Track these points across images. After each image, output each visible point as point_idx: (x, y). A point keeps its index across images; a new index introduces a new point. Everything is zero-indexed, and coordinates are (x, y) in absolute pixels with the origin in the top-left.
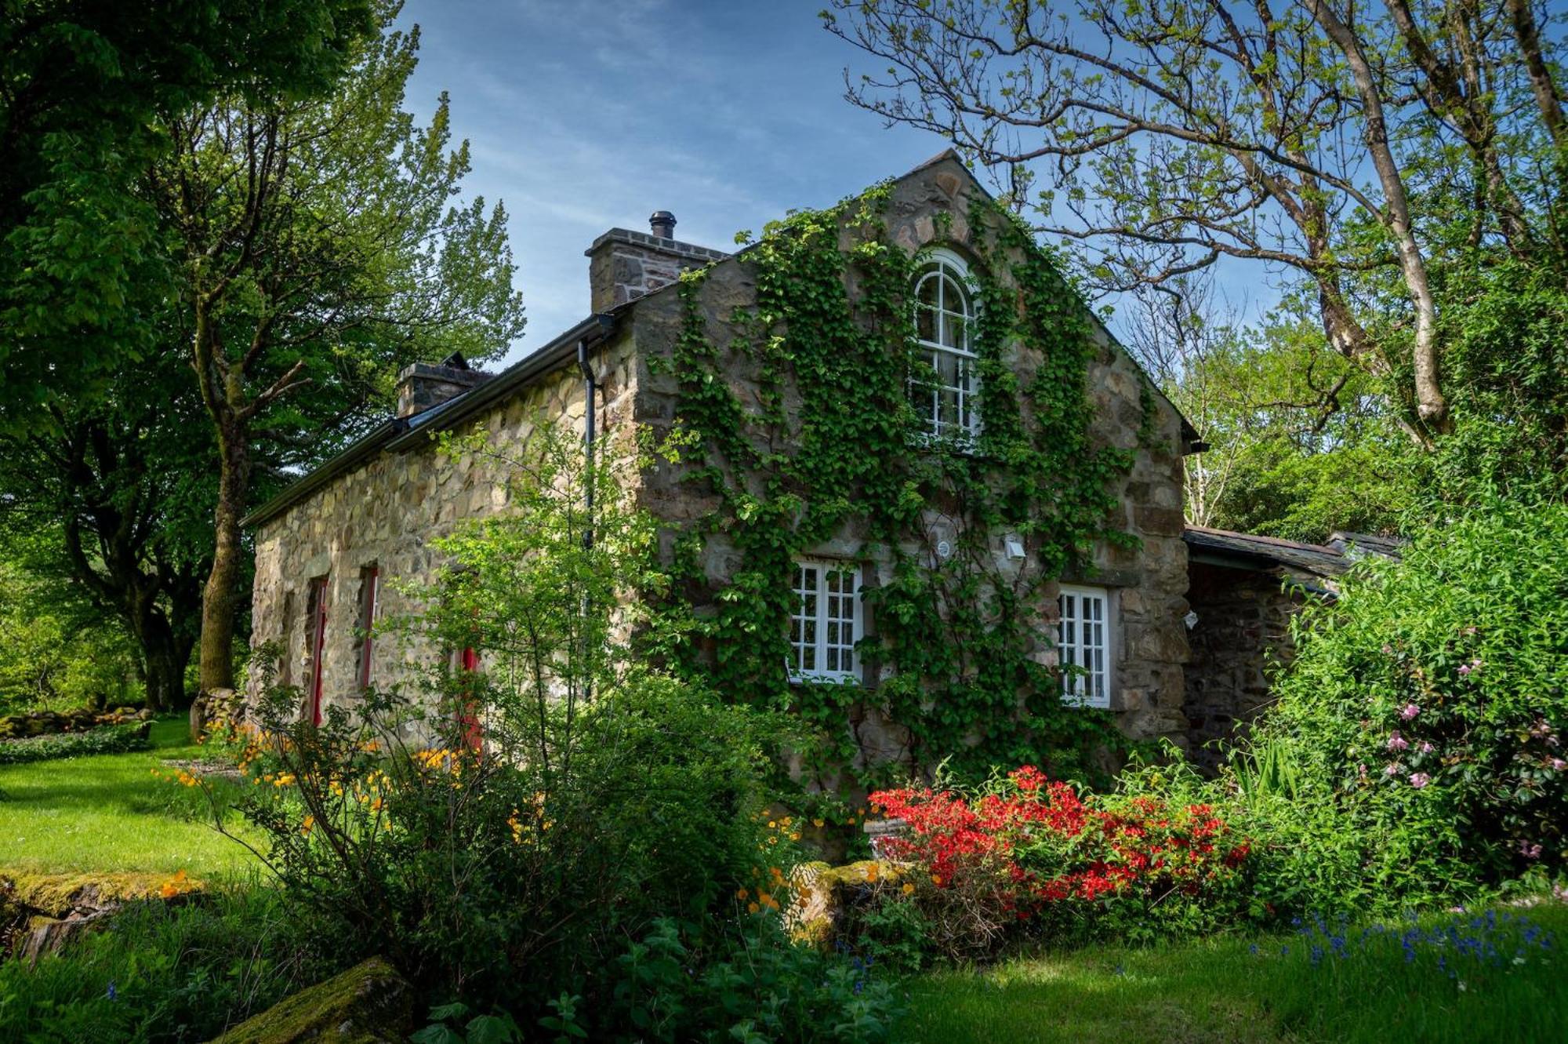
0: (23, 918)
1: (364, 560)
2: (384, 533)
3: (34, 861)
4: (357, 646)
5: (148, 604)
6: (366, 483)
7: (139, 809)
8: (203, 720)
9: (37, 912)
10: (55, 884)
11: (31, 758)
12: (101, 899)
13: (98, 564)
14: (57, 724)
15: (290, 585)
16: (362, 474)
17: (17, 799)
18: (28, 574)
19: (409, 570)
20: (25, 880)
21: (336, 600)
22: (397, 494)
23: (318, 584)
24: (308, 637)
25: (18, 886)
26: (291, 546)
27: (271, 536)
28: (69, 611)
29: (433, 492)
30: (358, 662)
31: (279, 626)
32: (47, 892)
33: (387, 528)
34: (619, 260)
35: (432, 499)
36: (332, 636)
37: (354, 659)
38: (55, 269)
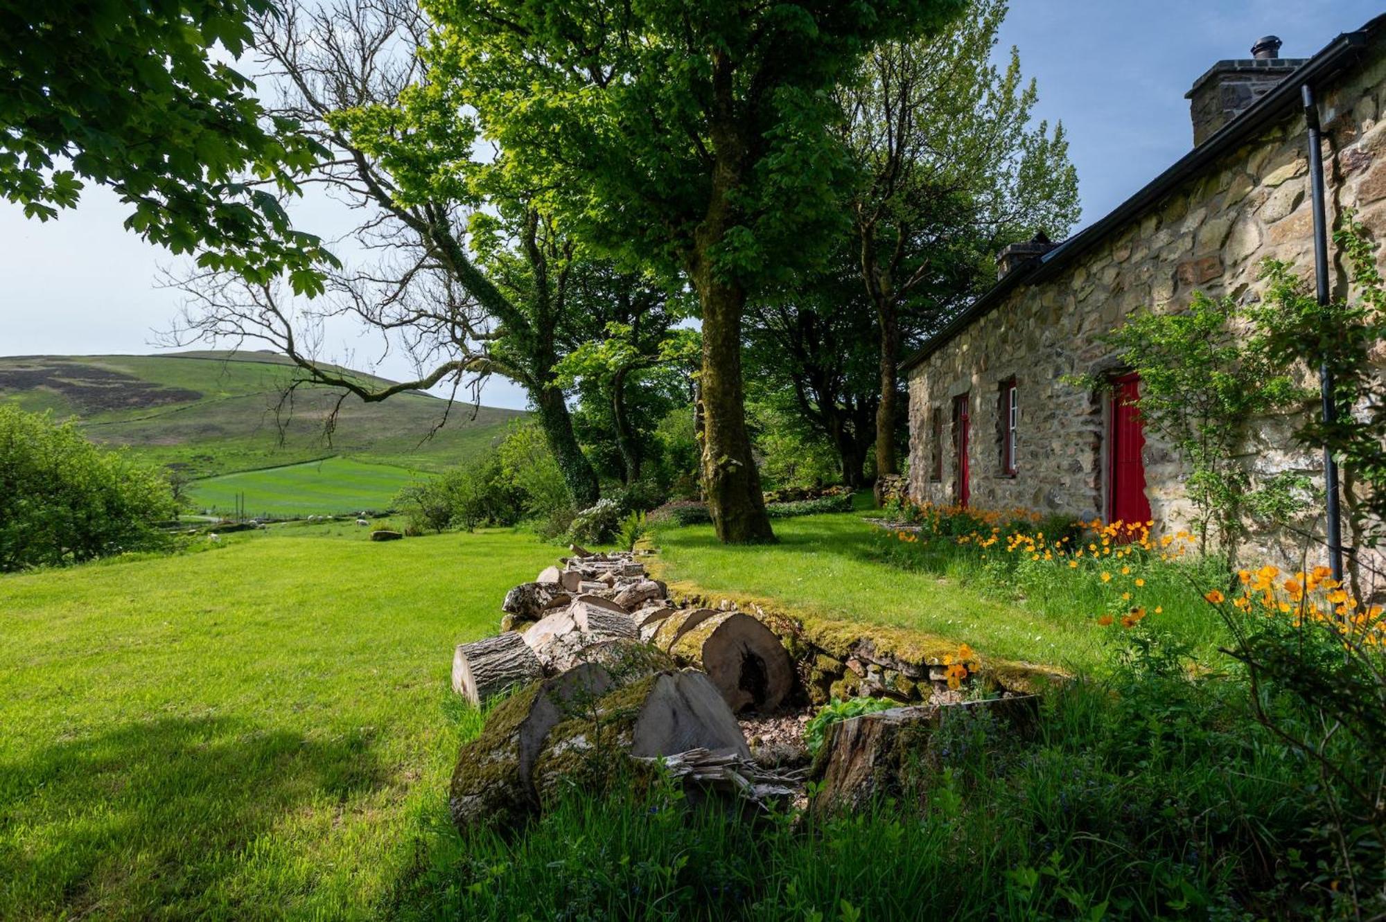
0: (811, 656)
1: (1002, 376)
2: (1023, 351)
3: (814, 603)
4: (999, 440)
5: (841, 427)
6: (999, 319)
7: (868, 557)
8: (882, 494)
9: (822, 652)
10: (835, 630)
11: (789, 515)
12: (877, 654)
13: (814, 407)
14: (801, 495)
15: (937, 404)
16: (994, 314)
17: (788, 543)
18: (778, 414)
19: (1050, 377)
20: (810, 622)
21: (978, 409)
22: (1032, 320)
23: (961, 401)
24: (955, 437)
25: (805, 627)
26: (935, 379)
27: (920, 374)
28: (799, 433)
29: (1071, 309)
30: (1000, 452)
31: (931, 432)
32: (829, 636)
33: (1024, 348)
34: (1227, 89)
35: (1072, 315)
36: (976, 434)
37: (997, 451)
38: (786, 181)
